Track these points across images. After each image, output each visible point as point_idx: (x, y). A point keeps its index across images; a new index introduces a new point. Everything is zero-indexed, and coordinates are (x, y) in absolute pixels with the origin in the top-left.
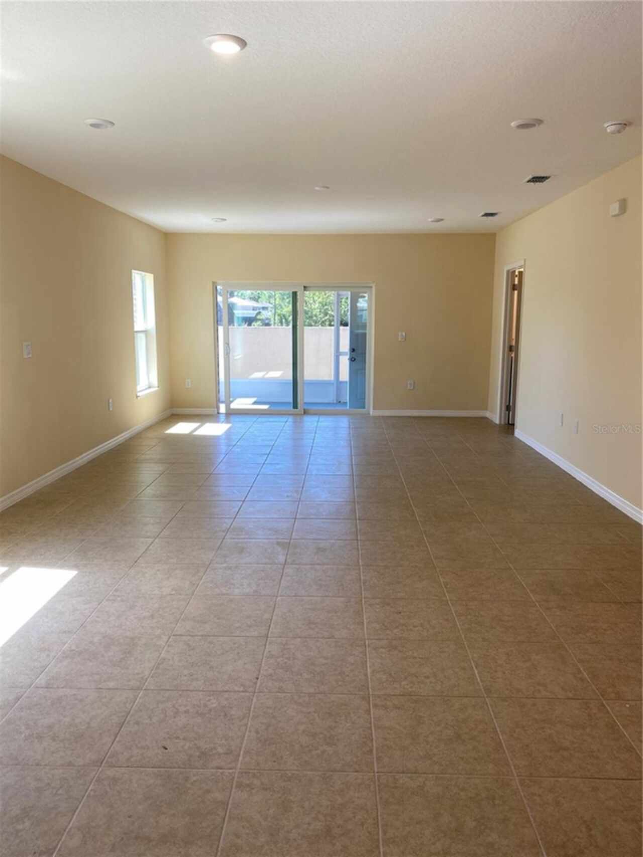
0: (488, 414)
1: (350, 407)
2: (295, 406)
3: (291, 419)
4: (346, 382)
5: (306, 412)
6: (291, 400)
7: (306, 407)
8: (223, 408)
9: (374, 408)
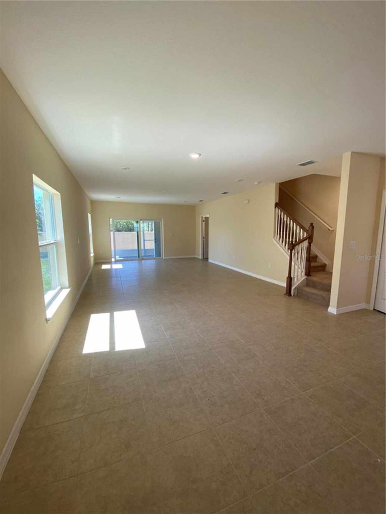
0: (196, 256)
1: (156, 256)
2: (139, 257)
3: (137, 261)
4: (153, 249)
5: (143, 259)
6: (137, 255)
7: (142, 257)
8: (113, 260)
9: (165, 256)
